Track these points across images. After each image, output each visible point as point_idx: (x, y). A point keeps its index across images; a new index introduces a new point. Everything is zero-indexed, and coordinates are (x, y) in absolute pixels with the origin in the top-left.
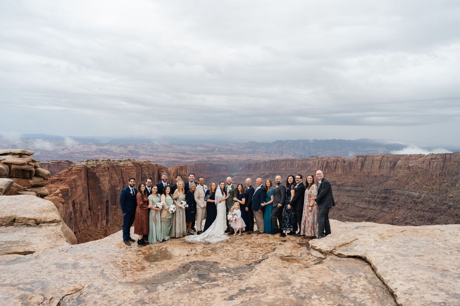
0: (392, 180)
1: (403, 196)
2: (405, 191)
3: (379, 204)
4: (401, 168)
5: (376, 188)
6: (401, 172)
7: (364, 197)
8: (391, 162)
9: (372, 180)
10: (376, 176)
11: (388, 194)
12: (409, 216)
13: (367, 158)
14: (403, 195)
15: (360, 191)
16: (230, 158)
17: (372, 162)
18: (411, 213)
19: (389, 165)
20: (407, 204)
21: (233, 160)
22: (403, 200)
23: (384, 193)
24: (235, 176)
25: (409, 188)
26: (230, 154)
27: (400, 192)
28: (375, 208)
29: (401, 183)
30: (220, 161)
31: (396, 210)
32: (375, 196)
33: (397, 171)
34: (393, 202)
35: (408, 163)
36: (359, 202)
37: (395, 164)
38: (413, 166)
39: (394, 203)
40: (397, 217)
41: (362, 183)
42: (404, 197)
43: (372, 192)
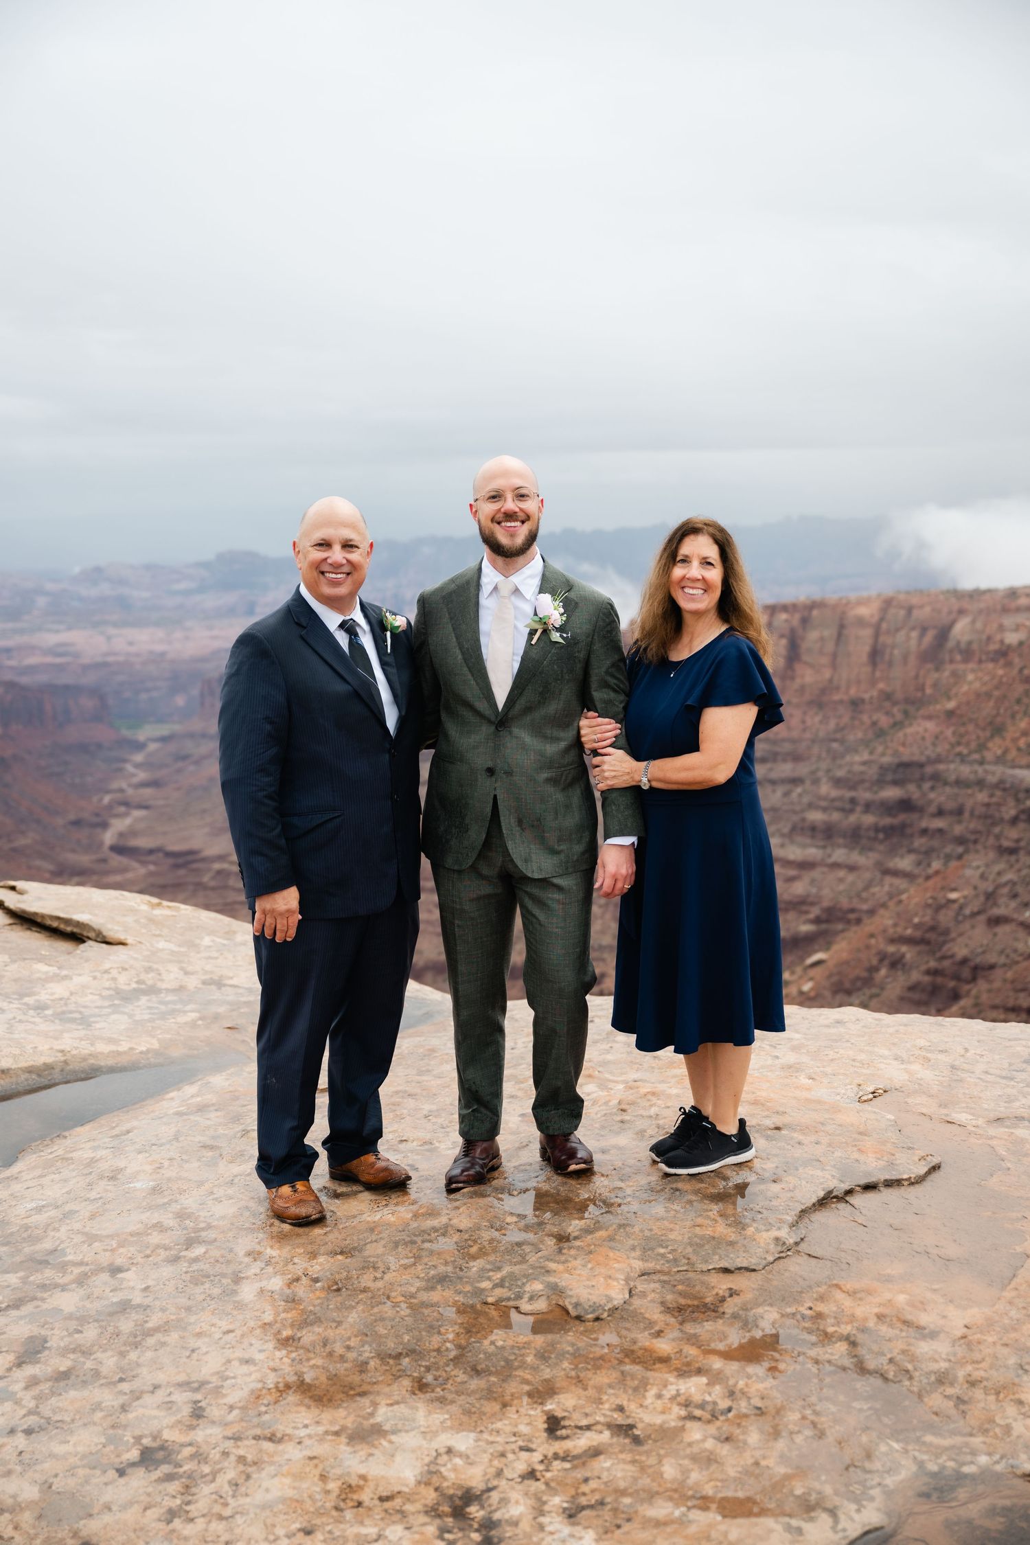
0: (929, 718)
1: (981, 791)
2: (988, 767)
3: (875, 839)
4: (967, 653)
5: (857, 758)
6: (970, 677)
7: (803, 811)
8: (924, 630)
9: (837, 724)
10: (856, 704)
11: (912, 788)
12: (1005, 884)
13: (815, 613)
14: (980, 783)
15: (783, 781)
16: (119, 644)
17: (840, 635)
18: (1017, 866)
19: (913, 643)
20: (997, 830)
21: (137, 655)
22: (980, 810)
23: (895, 783)
24: (153, 747)
25: (1006, 752)
26: (115, 625)
27: (965, 771)
28: (856, 857)
29: (971, 727)
30: (60, 668)
31: (948, 858)
32: (853, 801)
33: (954, 674)
34: (939, 823)
35: (1001, 628)
36: (783, 835)
37: (943, 634)
38: (1021, 644)
39: (940, 831)
40: (953, 896)
41: (793, 741)
42: (982, 797)
43: (838, 782)
